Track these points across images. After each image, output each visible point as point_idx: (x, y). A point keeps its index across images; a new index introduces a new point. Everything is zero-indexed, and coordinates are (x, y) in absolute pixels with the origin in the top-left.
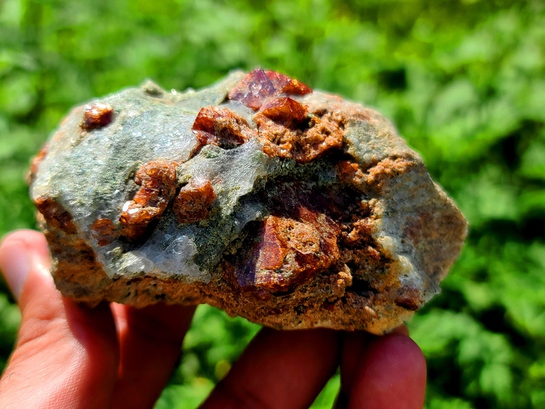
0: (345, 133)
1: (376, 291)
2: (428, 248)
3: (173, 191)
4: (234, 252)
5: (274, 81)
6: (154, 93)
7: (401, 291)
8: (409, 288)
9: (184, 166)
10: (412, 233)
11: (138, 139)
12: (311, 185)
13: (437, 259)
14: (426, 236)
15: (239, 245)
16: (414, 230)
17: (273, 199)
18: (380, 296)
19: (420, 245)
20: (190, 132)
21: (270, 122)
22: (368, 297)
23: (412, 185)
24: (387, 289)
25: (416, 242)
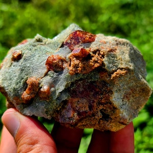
0: (104, 60)
1: (111, 119)
2: (134, 100)
3: (37, 90)
4: (59, 109)
5: (80, 38)
6: (39, 41)
7: (121, 119)
8: (123, 118)
9: (41, 80)
10: (127, 97)
11: (28, 67)
12: (89, 81)
13: (138, 104)
14: (133, 96)
15: (61, 107)
16: (128, 96)
17: (73, 90)
18: (113, 121)
19: (130, 100)
20: (45, 66)
21: (75, 59)
22: (108, 121)
23: (128, 79)
24: (116, 118)
25: (128, 100)
